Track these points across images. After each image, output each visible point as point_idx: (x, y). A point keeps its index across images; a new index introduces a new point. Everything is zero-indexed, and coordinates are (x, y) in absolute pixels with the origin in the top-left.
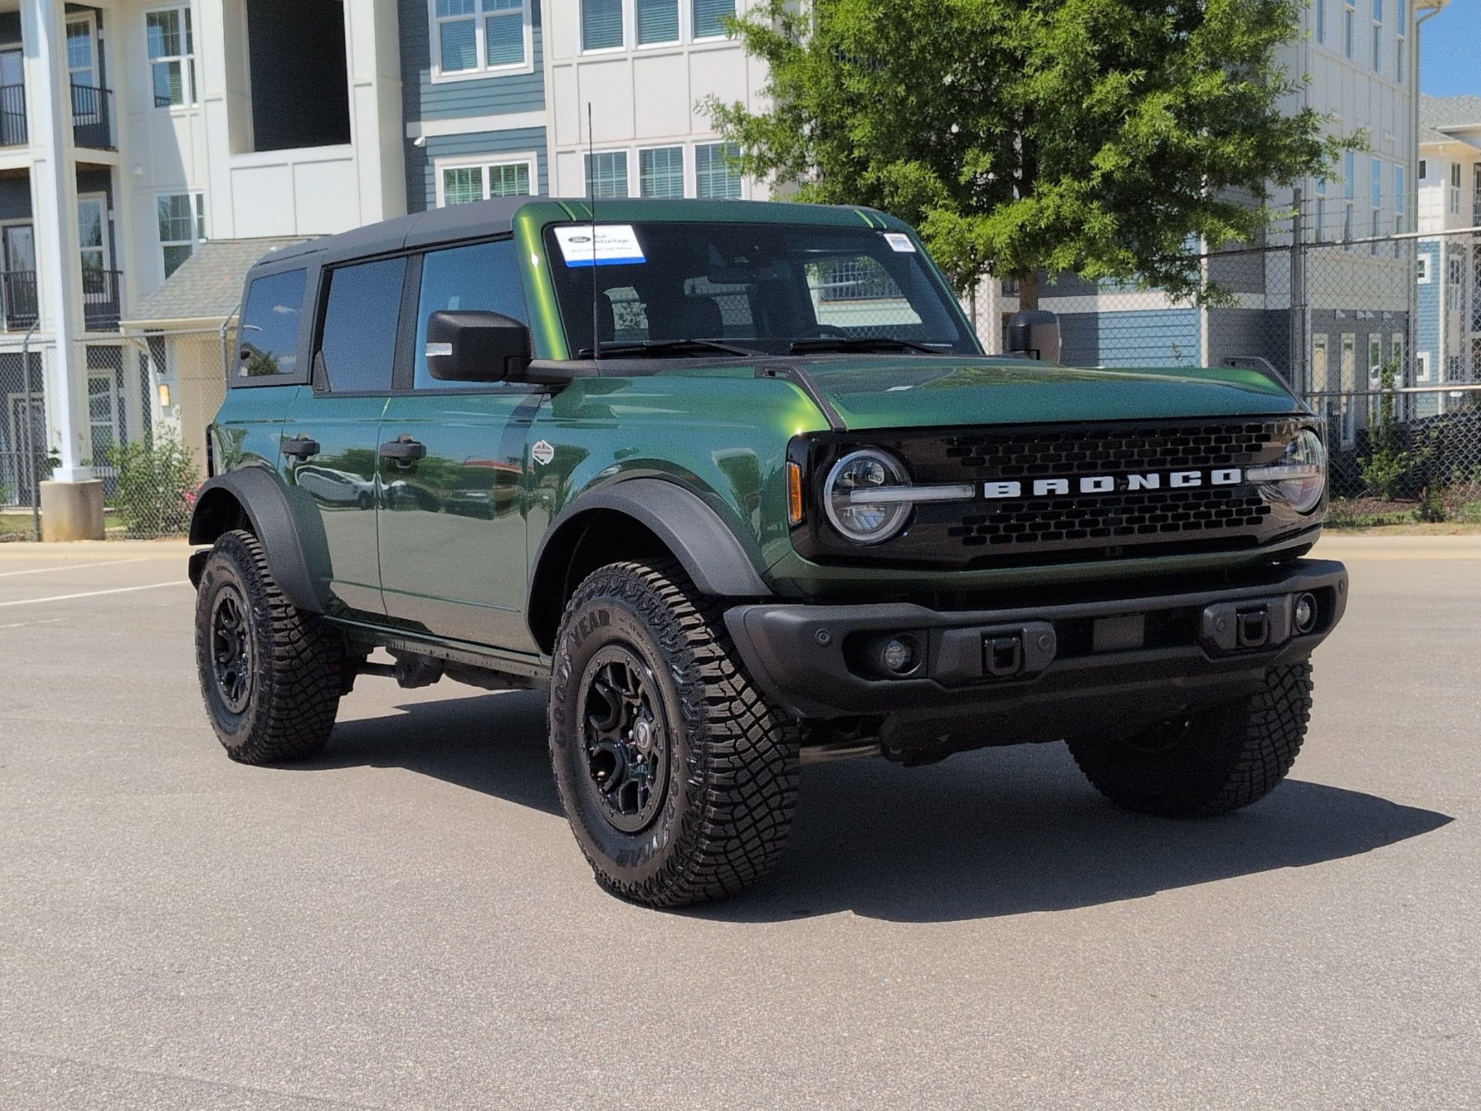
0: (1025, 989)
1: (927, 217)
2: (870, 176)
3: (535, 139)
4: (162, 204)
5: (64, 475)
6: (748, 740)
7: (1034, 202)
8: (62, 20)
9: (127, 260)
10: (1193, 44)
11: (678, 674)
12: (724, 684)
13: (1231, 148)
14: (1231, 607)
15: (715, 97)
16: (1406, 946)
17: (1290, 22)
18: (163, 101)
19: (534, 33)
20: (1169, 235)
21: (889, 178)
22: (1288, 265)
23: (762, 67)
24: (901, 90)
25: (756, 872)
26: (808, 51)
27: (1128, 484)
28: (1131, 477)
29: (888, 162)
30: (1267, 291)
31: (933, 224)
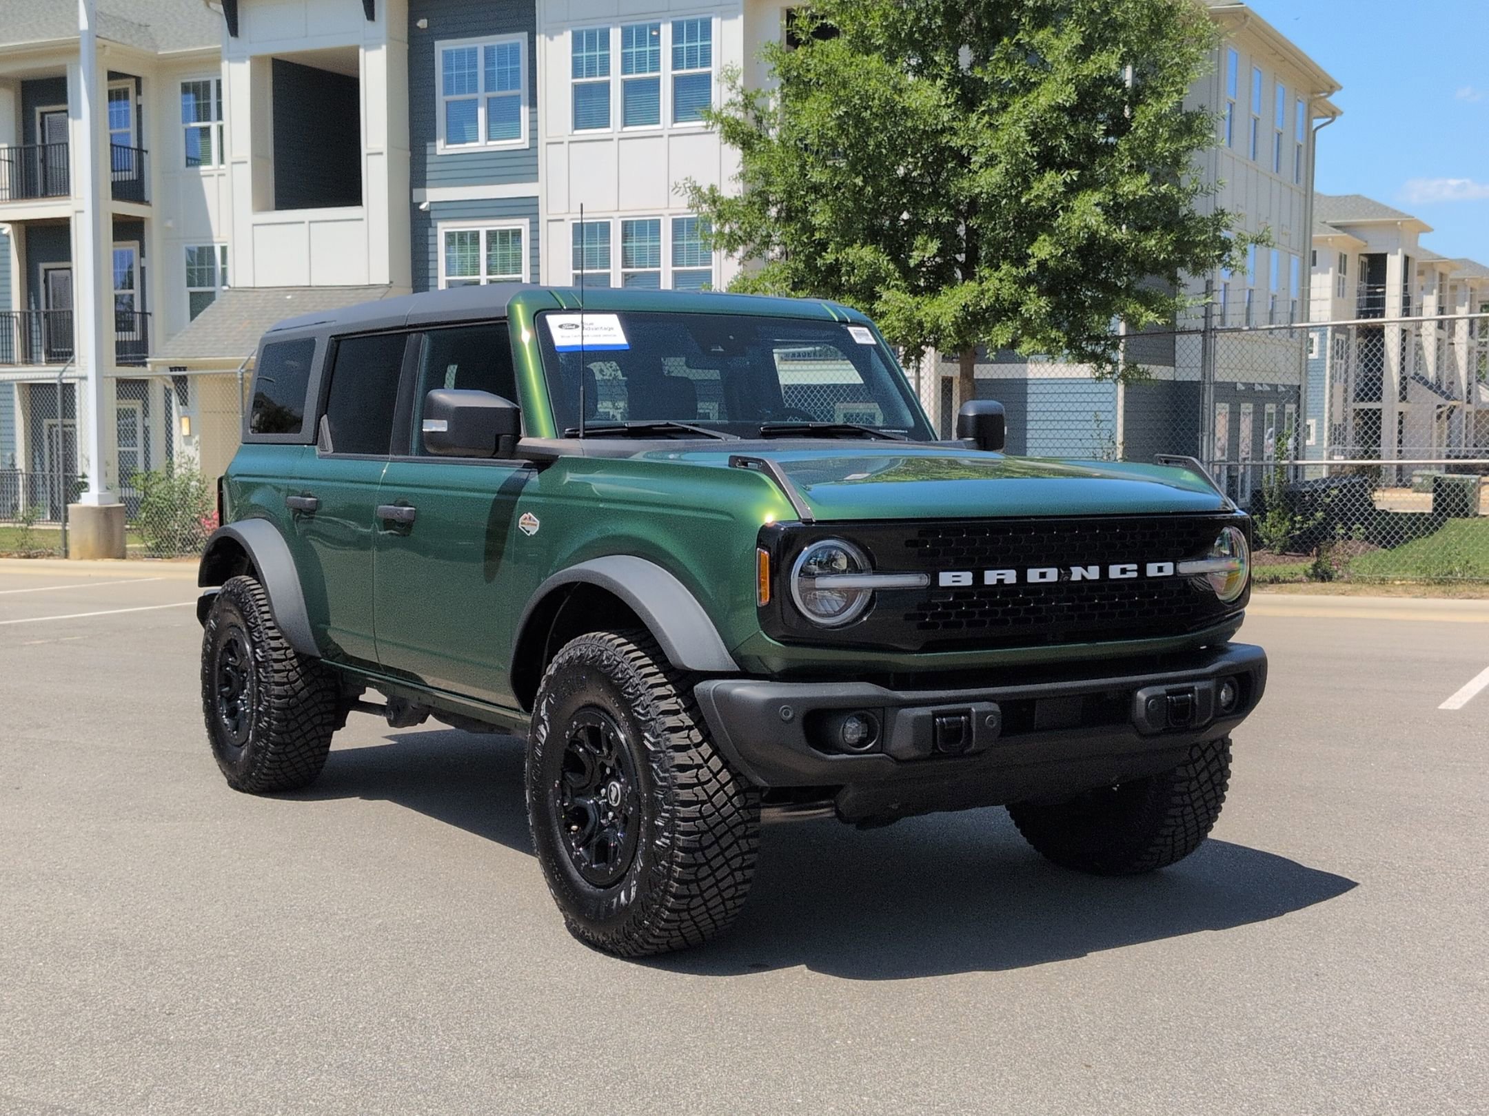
0: (967, 1055)
1: (881, 297)
2: (829, 257)
3: (528, 207)
4: (190, 252)
5: (90, 498)
6: (713, 805)
7: (977, 285)
8: (104, 86)
9: (155, 303)
10: (1121, 149)
11: (648, 741)
12: (692, 752)
13: (1153, 242)
14: (1161, 690)
15: (693, 179)
16: (1320, 1019)
17: (1207, 132)
18: (194, 160)
19: (530, 113)
20: (1096, 317)
21: (846, 260)
22: (1200, 347)
23: (734, 155)
24: (859, 181)
25: (716, 927)
26: (776, 142)
27: (1070, 577)
28: (1073, 569)
29: (846, 246)
30: (1177, 365)
31: (886, 302)
